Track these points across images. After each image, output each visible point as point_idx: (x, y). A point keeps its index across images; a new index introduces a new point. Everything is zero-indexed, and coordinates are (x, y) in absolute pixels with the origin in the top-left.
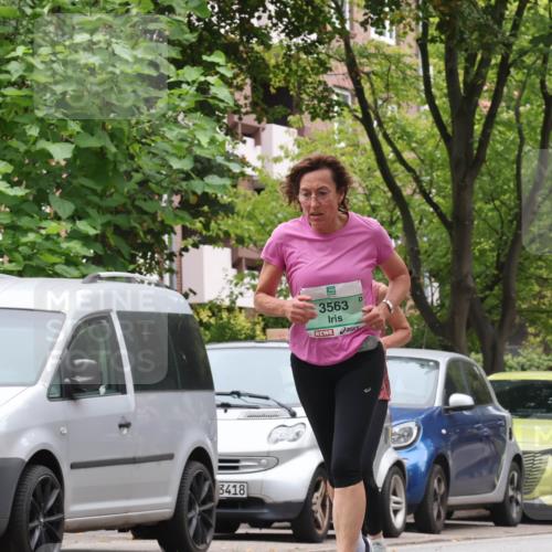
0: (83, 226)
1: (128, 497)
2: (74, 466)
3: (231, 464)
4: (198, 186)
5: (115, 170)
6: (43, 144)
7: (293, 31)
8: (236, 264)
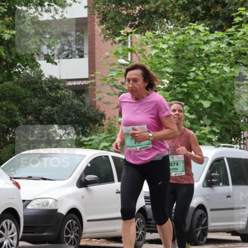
0: (214, 129)
2: (212, 210)
5: (226, 109)
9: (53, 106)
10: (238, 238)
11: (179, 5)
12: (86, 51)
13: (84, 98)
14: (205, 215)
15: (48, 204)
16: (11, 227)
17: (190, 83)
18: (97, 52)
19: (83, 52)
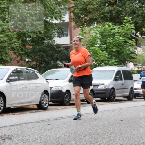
0: (116, 60)
1: (123, 93)
2: (117, 89)
3: (136, 89)
4: (131, 55)
6: (112, 49)
7: (141, 36)
8: (134, 65)
9: (58, 54)
10: (126, 99)
11: (101, 17)
12: (69, 34)
13: (69, 51)
14: (114, 91)
15: (58, 88)
16: (46, 97)
17: (107, 44)
18: (73, 34)
19: (67, 34)
